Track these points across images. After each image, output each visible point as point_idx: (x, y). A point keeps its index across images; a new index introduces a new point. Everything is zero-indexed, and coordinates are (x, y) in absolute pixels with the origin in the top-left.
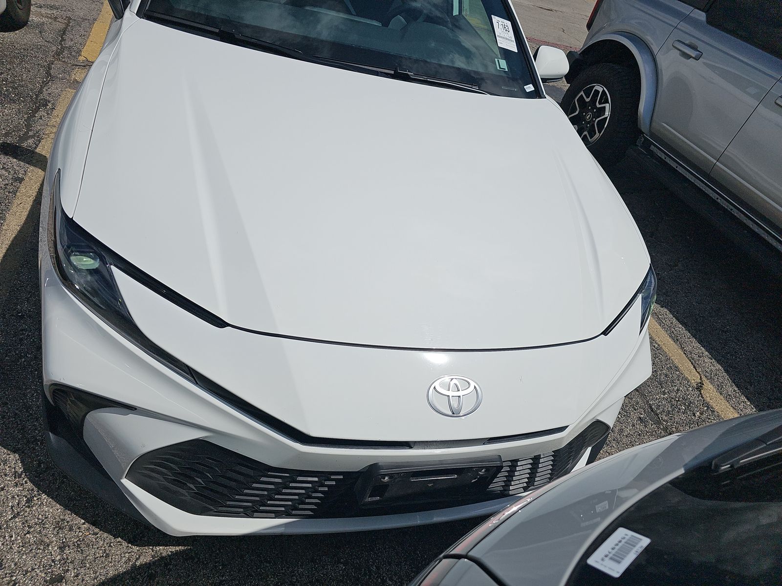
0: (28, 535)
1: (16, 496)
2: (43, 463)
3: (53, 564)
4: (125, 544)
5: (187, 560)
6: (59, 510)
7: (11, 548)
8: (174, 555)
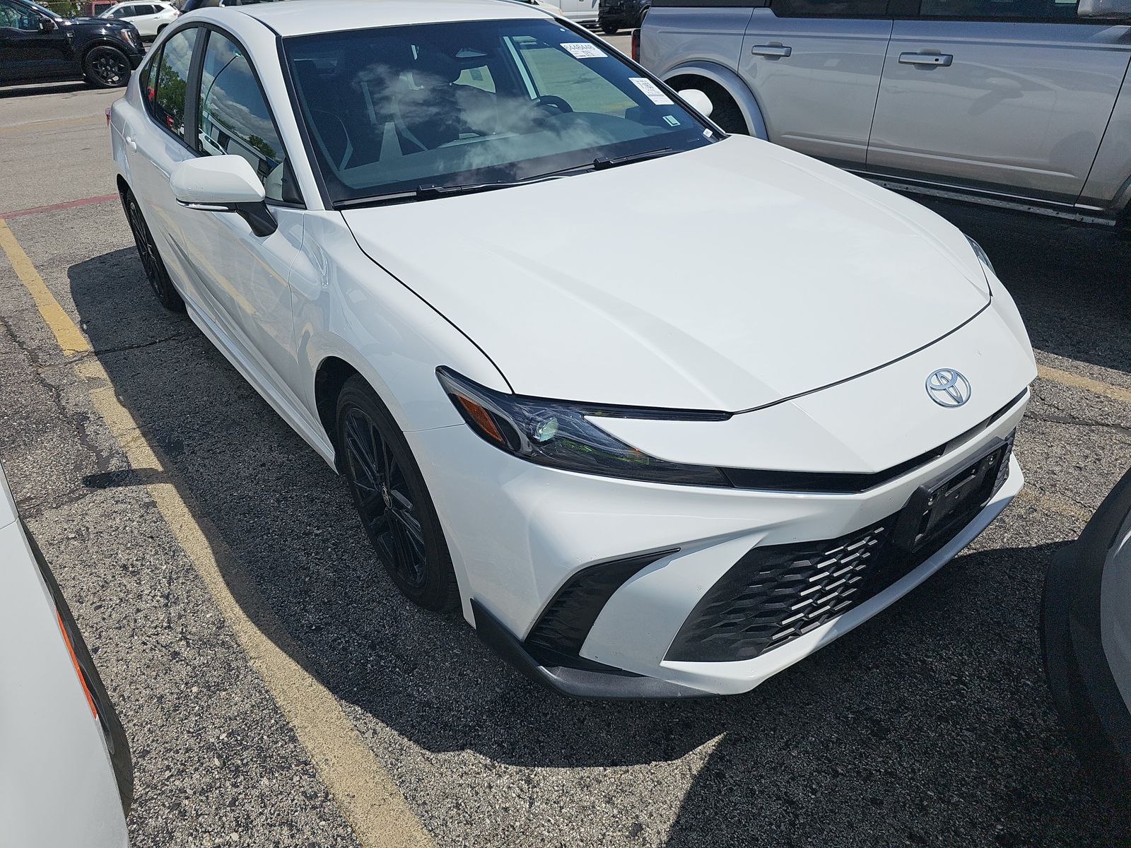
0: (563, 811)
1: (511, 785)
2: (502, 742)
3: (617, 819)
4: (663, 764)
5: (734, 744)
6: (568, 772)
7: (560, 830)
8: (718, 747)
